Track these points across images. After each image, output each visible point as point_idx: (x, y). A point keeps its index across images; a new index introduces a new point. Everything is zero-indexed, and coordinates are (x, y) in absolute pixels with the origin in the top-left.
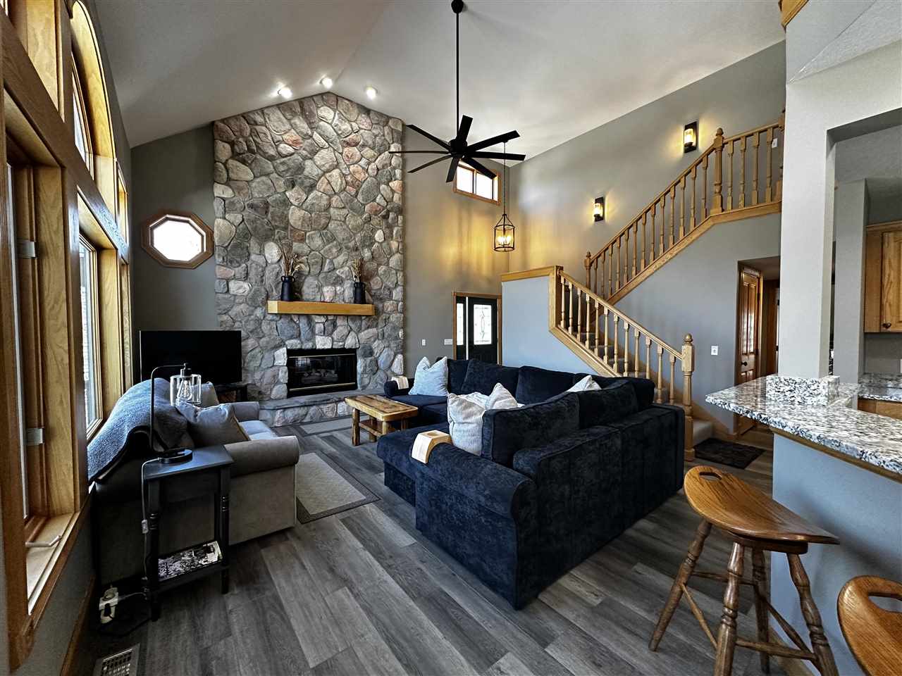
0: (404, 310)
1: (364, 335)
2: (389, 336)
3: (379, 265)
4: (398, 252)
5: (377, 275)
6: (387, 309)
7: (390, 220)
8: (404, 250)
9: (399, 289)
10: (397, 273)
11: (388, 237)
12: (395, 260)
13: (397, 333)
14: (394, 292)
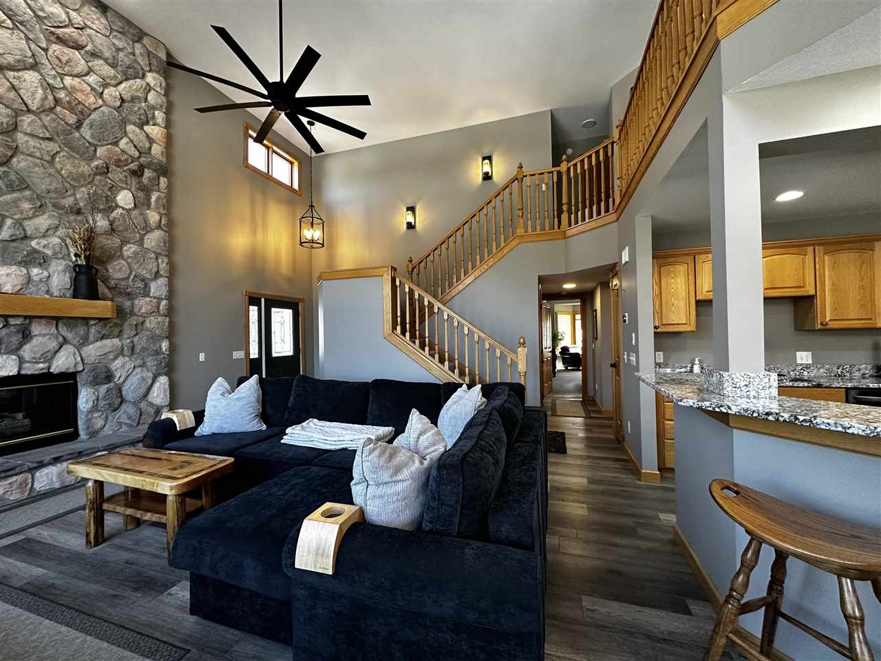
0: (170, 311)
1: (93, 351)
2: (143, 350)
3: (125, 242)
4: (159, 227)
5: (121, 256)
6: (140, 309)
7: (145, 180)
8: (169, 226)
9: (162, 281)
10: (157, 258)
11: (141, 203)
12: (153, 239)
13: (158, 345)
14: (152, 285)
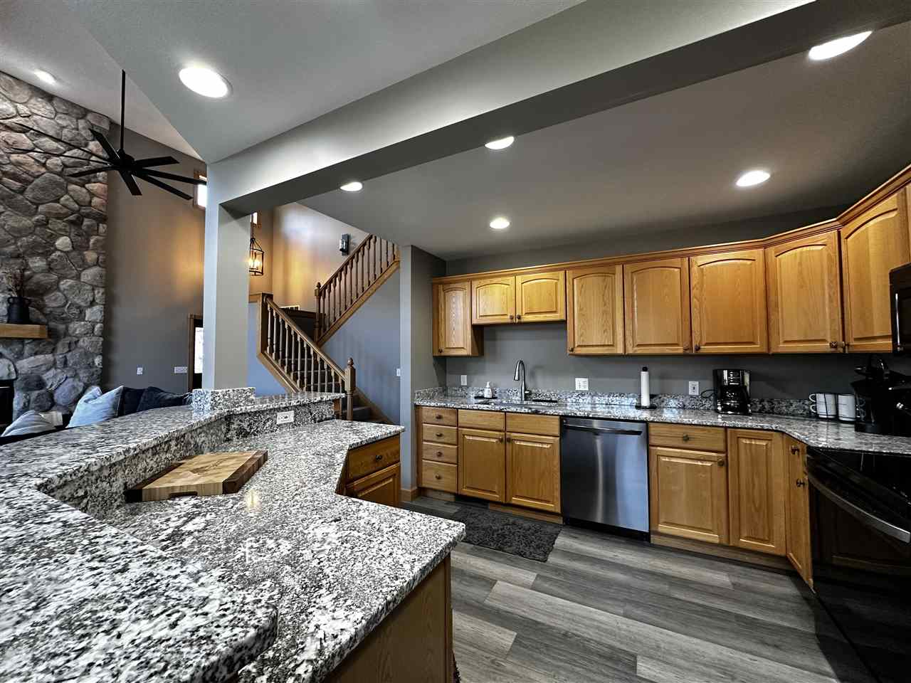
0: (106, 333)
2: (75, 364)
3: (62, 277)
5: (58, 289)
6: (75, 330)
7: (84, 227)
8: (106, 263)
9: (98, 308)
10: (93, 290)
11: (78, 247)
12: (90, 275)
13: (90, 360)
14: (86, 311)
